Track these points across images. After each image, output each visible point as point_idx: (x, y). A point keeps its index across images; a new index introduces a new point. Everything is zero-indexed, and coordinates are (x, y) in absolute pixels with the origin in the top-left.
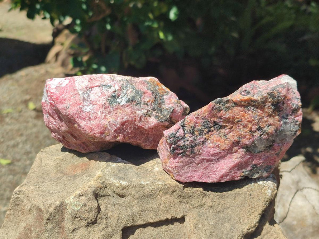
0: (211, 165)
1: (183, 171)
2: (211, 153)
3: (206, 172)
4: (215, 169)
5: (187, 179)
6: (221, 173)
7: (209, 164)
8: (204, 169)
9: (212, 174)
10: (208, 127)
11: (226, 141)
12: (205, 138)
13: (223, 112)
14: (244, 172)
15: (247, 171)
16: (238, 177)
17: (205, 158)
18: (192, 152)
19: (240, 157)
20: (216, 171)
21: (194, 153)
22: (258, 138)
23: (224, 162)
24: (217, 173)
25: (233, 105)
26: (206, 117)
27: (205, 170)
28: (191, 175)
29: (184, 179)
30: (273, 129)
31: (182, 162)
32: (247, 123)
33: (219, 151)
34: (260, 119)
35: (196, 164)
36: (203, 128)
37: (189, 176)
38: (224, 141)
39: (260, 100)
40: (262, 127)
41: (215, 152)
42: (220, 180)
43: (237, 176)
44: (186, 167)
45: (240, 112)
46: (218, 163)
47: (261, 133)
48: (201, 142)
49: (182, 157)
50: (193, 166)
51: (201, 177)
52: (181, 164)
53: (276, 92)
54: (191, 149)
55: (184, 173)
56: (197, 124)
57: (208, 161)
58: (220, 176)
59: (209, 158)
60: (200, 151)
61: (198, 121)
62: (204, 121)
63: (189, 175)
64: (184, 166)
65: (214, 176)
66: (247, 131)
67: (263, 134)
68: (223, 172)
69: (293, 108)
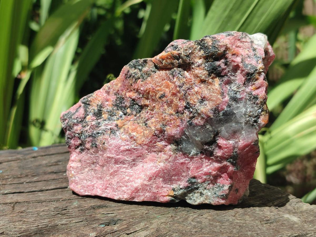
0: (122, 170)
1: (81, 176)
2: (122, 148)
3: (113, 181)
4: (127, 178)
5: (86, 190)
6: (135, 185)
7: (118, 168)
8: (111, 174)
9: (122, 185)
10: (122, 107)
11: (145, 131)
12: (117, 125)
13: (140, 82)
14: (176, 189)
15: (181, 189)
16: (164, 196)
17: (111, 156)
18: (93, 144)
19: (166, 160)
20: (128, 181)
21: (96, 147)
22: (188, 124)
23: (143, 167)
24: (129, 184)
25: (154, 69)
26: (118, 90)
27: (112, 177)
28: (92, 183)
29: (81, 189)
30: (209, 108)
31: (80, 161)
32: (171, 97)
33: (133, 146)
34: (189, 89)
35: (100, 166)
36: (115, 108)
37: (89, 186)
38: (142, 130)
39: (183, 53)
40: (192, 104)
41: (127, 147)
42: (133, 198)
43: (162, 194)
44: (86, 170)
45: (163, 80)
46: (134, 168)
47: (191, 115)
48: (108, 129)
49: (80, 152)
50: (95, 170)
51: (106, 189)
52: (79, 165)
53: (210, 40)
54: (91, 138)
55: (82, 180)
56: (107, 103)
57: (117, 162)
58: (133, 189)
59: (118, 157)
60: (104, 144)
61: (109, 97)
62: (118, 98)
63: (89, 183)
64: (83, 168)
65: (124, 188)
66: (172, 112)
67: (194, 117)
68: (138, 183)
69: (246, 71)
